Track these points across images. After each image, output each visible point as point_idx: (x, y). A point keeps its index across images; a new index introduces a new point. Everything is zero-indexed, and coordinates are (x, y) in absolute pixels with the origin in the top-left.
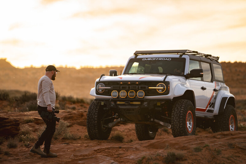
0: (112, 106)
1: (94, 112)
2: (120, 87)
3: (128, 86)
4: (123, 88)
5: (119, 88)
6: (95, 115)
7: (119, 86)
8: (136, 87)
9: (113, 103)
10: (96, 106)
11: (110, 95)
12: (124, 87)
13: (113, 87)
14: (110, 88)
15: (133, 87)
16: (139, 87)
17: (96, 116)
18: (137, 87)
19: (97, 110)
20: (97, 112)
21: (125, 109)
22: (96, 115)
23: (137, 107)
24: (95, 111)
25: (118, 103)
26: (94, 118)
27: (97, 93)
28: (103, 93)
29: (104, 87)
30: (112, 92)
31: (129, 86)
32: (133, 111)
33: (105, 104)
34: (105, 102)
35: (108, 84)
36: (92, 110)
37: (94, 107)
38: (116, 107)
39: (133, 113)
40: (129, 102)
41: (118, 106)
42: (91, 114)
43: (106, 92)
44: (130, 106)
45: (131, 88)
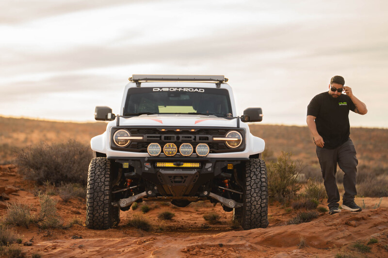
0: (146, 169)
1: (103, 180)
2: (160, 137)
3: (175, 136)
5: (159, 139)
6: (106, 185)
7: (159, 135)
8: (191, 137)
9: (148, 165)
10: (105, 169)
11: (146, 151)
12: (168, 137)
13: (148, 137)
14: (141, 138)
15: (186, 137)
16: (195, 137)
17: (107, 188)
18: (193, 137)
19: (108, 176)
20: (108, 179)
21: (170, 176)
22: (107, 185)
23: (194, 172)
24: (104, 178)
25: (159, 165)
26: (103, 190)
27: (114, 146)
28: (127, 147)
29: (128, 136)
30: (148, 145)
31: (177, 135)
32: (184, 179)
33: (133, 166)
34: (131, 163)
35: (138, 131)
36: (98, 176)
37: (101, 172)
38: (153, 172)
39: (184, 182)
40: (181, 163)
41: (158, 169)
42: (98, 183)
43: (133, 145)
44: (181, 169)
45: (181, 139)
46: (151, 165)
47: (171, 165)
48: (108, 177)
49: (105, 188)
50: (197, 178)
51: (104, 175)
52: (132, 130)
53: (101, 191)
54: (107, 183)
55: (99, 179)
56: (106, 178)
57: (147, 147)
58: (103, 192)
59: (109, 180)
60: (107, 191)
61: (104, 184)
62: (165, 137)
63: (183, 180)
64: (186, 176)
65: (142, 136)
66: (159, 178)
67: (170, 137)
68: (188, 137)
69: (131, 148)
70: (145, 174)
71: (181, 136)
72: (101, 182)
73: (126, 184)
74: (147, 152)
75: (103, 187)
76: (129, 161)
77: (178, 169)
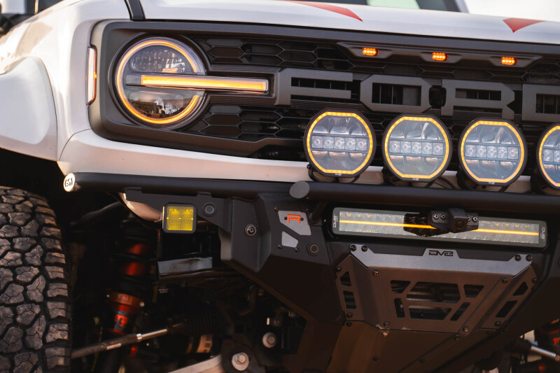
0: (289, 242)
1: (36, 296)
2: (354, 87)
3: (426, 86)
4: (381, 93)
6: (51, 321)
9: (297, 224)
10: (38, 238)
13: (295, 82)
14: (260, 86)
16: (519, 95)
17: (59, 333)
18: (508, 94)
19: (58, 272)
20: (62, 290)
21: (399, 281)
22: (59, 320)
23: (514, 267)
24: (40, 283)
25: (350, 222)
26: (38, 344)
28: (188, 127)
29: (189, 73)
31: (436, 83)
32: (464, 298)
33: (217, 222)
34: (210, 210)
35: (244, 48)
36: (8, 273)
37: (23, 253)
39: (455, 318)
41: (344, 246)
42: (14, 307)
43: (218, 118)
44: (455, 251)
45: (452, 100)
46: (311, 223)
47: (391, 224)
48: (58, 280)
49: (46, 331)
51: (42, 268)
52: (215, 43)
53: (27, 348)
54: (57, 310)
55: (20, 289)
56: (49, 281)
58: (41, 352)
59: (64, 293)
60: (59, 351)
61: (45, 311)
63: (455, 307)
64: (475, 286)
65: (269, 78)
66: (341, 288)
67: (400, 88)
68: (483, 95)
69: (209, 132)
70: (282, 264)
71: (450, 85)
72: (27, 300)
75: (39, 328)
76: (198, 196)
77: (441, 251)
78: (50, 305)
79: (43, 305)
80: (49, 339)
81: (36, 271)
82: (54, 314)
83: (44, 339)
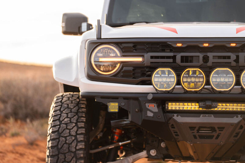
0: (150, 114)
1: (73, 133)
2: (174, 57)
4: (184, 59)
5: (171, 60)
6: (78, 142)
7: (171, 54)
8: (229, 57)
9: (153, 108)
10: (77, 113)
11: (149, 83)
12: (187, 57)
13: (152, 57)
14: (140, 59)
15: (220, 57)
16: (238, 57)
17: (81, 146)
19: (82, 125)
20: (83, 130)
21: (192, 127)
22: (81, 141)
23: (235, 120)
24: (75, 129)
25: (172, 106)
26: (74, 150)
27: (93, 74)
28: (116, 75)
29: (116, 56)
30: (153, 72)
31: (205, 54)
32: (218, 132)
33: (125, 108)
34: (123, 104)
35: (134, 46)
36: (65, 126)
37: (70, 118)
38: (163, 120)
39: (217, 138)
40: (214, 104)
41: (170, 115)
42: (65, 137)
43: (125, 71)
44: (212, 115)
45: (211, 60)
46: (158, 107)
47: (194, 106)
48: (82, 127)
49: (77, 145)
50: (242, 131)
51: (76, 123)
52: (124, 45)
53: (70, 151)
54: (80, 138)
55: (68, 131)
56: (78, 128)
57: (150, 76)
58: (75, 152)
59: (84, 132)
60: (81, 152)
61: (76, 138)
62: (182, 57)
63: (215, 134)
64: (222, 128)
65: (143, 56)
66: (172, 130)
67: (192, 57)
68: (224, 57)
69: (123, 76)
70: (148, 122)
71: (211, 55)
72: (70, 135)
73: (113, 138)
74: (151, 84)
75: (74, 144)
76: (119, 99)
77: (207, 115)
78: (78, 136)
79: (75, 136)
80: (77, 148)
81: (74, 124)
82: (79, 140)
83: (76, 148)
